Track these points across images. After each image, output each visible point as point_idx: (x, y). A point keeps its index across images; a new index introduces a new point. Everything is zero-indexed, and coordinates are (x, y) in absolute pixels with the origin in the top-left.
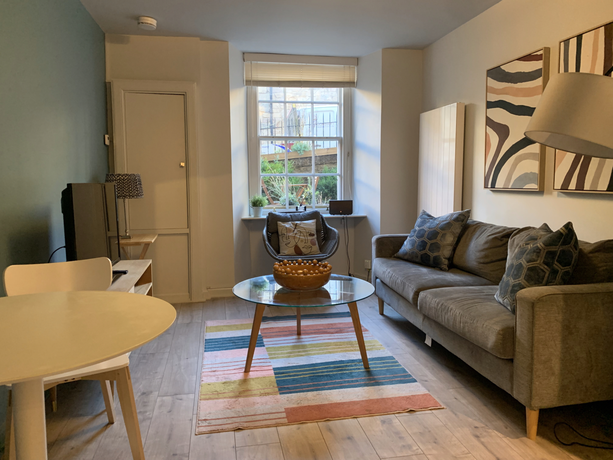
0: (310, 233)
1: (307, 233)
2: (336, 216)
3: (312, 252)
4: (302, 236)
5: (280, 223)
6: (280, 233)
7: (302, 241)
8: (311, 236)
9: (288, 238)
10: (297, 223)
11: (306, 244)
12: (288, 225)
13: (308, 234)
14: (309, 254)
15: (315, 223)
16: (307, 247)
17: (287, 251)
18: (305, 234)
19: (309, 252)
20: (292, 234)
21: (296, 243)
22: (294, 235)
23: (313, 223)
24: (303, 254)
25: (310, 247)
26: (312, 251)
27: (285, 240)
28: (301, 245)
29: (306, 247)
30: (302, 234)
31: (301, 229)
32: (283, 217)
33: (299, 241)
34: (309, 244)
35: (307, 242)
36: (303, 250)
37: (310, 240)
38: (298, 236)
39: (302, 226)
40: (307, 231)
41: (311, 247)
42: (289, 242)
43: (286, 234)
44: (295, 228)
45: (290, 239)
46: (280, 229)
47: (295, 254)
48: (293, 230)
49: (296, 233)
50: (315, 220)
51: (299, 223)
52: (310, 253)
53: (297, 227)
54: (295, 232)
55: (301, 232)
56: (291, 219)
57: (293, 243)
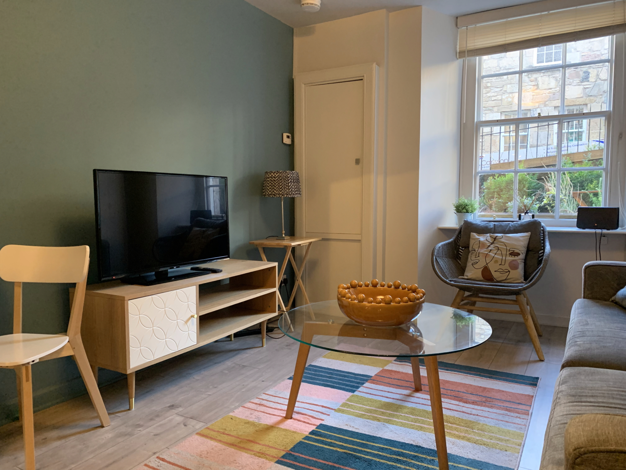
0: (513, 251)
1: (508, 250)
2: (587, 230)
3: (508, 279)
4: (498, 255)
5: (474, 235)
6: (470, 249)
7: (496, 262)
8: (512, 255)
9: (477, 255)
10: (497, 236)
11: (501, 267)
12: (482, 238)
13: (508, 253)
14: (504, 281)
15: (529, 237)
16: (502, 271)
17: (471, 274)
18: (504, 253)
19: (504, 278)
20: (485, 251)
21: (487, 264)
22: (487, 253)
23: (523, 237)
24: (495, 280)
25: (507, 272)
26: (509, 277)
27: (473, 258)
28: (493, 268)
29: (499, 270)
30: (499, 252)
31: (500, 245)
32: (481, 227)
33: (493, 262)
34: (507, 267)
35: (503, 263)
36: (496, 275)
37: (509, 261)
38: (492, 254)
39: (502, 240)
40: (508, 248)
41: (509, 271)
42: (478, 261)
43: (476, 250)
44: (492, 243)
45: (480, 257)
46: (472, 242)
47: (482, 279)
48: (489, 245)
49: (491, 250)
50: (530, 233)
51: (499, 236)
52: (506, 279)
53: (495, 242)
54: (490, 248)
55: (498, 249)
56: (493, 230)
57: (481, 264)
